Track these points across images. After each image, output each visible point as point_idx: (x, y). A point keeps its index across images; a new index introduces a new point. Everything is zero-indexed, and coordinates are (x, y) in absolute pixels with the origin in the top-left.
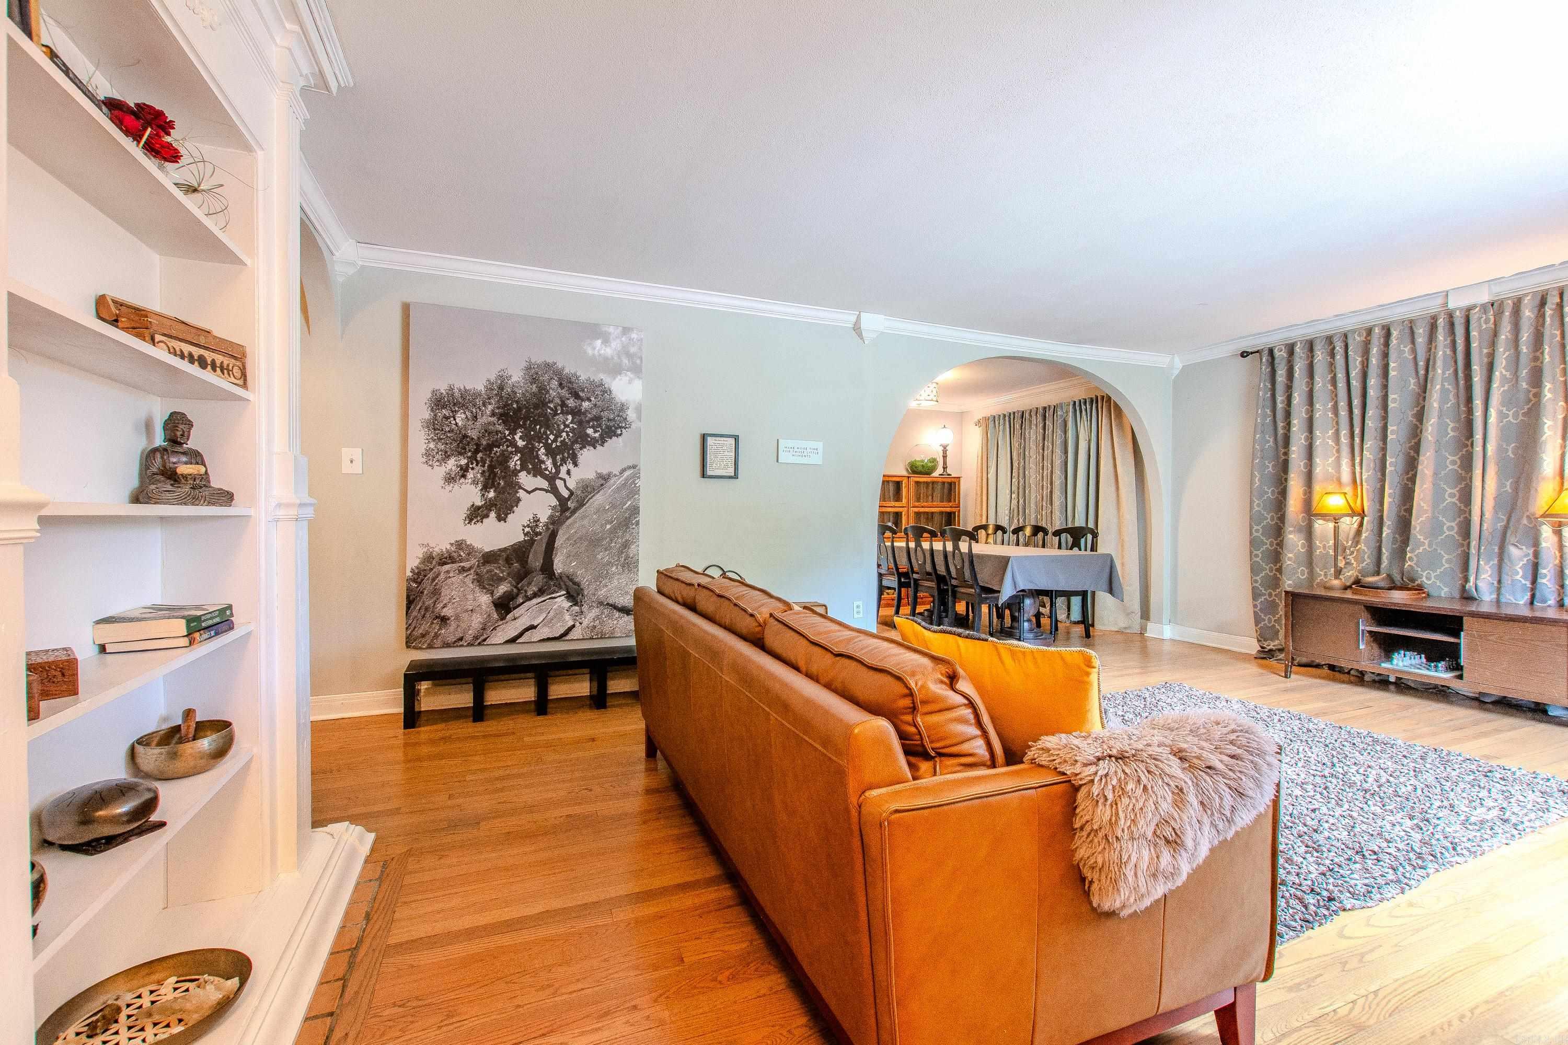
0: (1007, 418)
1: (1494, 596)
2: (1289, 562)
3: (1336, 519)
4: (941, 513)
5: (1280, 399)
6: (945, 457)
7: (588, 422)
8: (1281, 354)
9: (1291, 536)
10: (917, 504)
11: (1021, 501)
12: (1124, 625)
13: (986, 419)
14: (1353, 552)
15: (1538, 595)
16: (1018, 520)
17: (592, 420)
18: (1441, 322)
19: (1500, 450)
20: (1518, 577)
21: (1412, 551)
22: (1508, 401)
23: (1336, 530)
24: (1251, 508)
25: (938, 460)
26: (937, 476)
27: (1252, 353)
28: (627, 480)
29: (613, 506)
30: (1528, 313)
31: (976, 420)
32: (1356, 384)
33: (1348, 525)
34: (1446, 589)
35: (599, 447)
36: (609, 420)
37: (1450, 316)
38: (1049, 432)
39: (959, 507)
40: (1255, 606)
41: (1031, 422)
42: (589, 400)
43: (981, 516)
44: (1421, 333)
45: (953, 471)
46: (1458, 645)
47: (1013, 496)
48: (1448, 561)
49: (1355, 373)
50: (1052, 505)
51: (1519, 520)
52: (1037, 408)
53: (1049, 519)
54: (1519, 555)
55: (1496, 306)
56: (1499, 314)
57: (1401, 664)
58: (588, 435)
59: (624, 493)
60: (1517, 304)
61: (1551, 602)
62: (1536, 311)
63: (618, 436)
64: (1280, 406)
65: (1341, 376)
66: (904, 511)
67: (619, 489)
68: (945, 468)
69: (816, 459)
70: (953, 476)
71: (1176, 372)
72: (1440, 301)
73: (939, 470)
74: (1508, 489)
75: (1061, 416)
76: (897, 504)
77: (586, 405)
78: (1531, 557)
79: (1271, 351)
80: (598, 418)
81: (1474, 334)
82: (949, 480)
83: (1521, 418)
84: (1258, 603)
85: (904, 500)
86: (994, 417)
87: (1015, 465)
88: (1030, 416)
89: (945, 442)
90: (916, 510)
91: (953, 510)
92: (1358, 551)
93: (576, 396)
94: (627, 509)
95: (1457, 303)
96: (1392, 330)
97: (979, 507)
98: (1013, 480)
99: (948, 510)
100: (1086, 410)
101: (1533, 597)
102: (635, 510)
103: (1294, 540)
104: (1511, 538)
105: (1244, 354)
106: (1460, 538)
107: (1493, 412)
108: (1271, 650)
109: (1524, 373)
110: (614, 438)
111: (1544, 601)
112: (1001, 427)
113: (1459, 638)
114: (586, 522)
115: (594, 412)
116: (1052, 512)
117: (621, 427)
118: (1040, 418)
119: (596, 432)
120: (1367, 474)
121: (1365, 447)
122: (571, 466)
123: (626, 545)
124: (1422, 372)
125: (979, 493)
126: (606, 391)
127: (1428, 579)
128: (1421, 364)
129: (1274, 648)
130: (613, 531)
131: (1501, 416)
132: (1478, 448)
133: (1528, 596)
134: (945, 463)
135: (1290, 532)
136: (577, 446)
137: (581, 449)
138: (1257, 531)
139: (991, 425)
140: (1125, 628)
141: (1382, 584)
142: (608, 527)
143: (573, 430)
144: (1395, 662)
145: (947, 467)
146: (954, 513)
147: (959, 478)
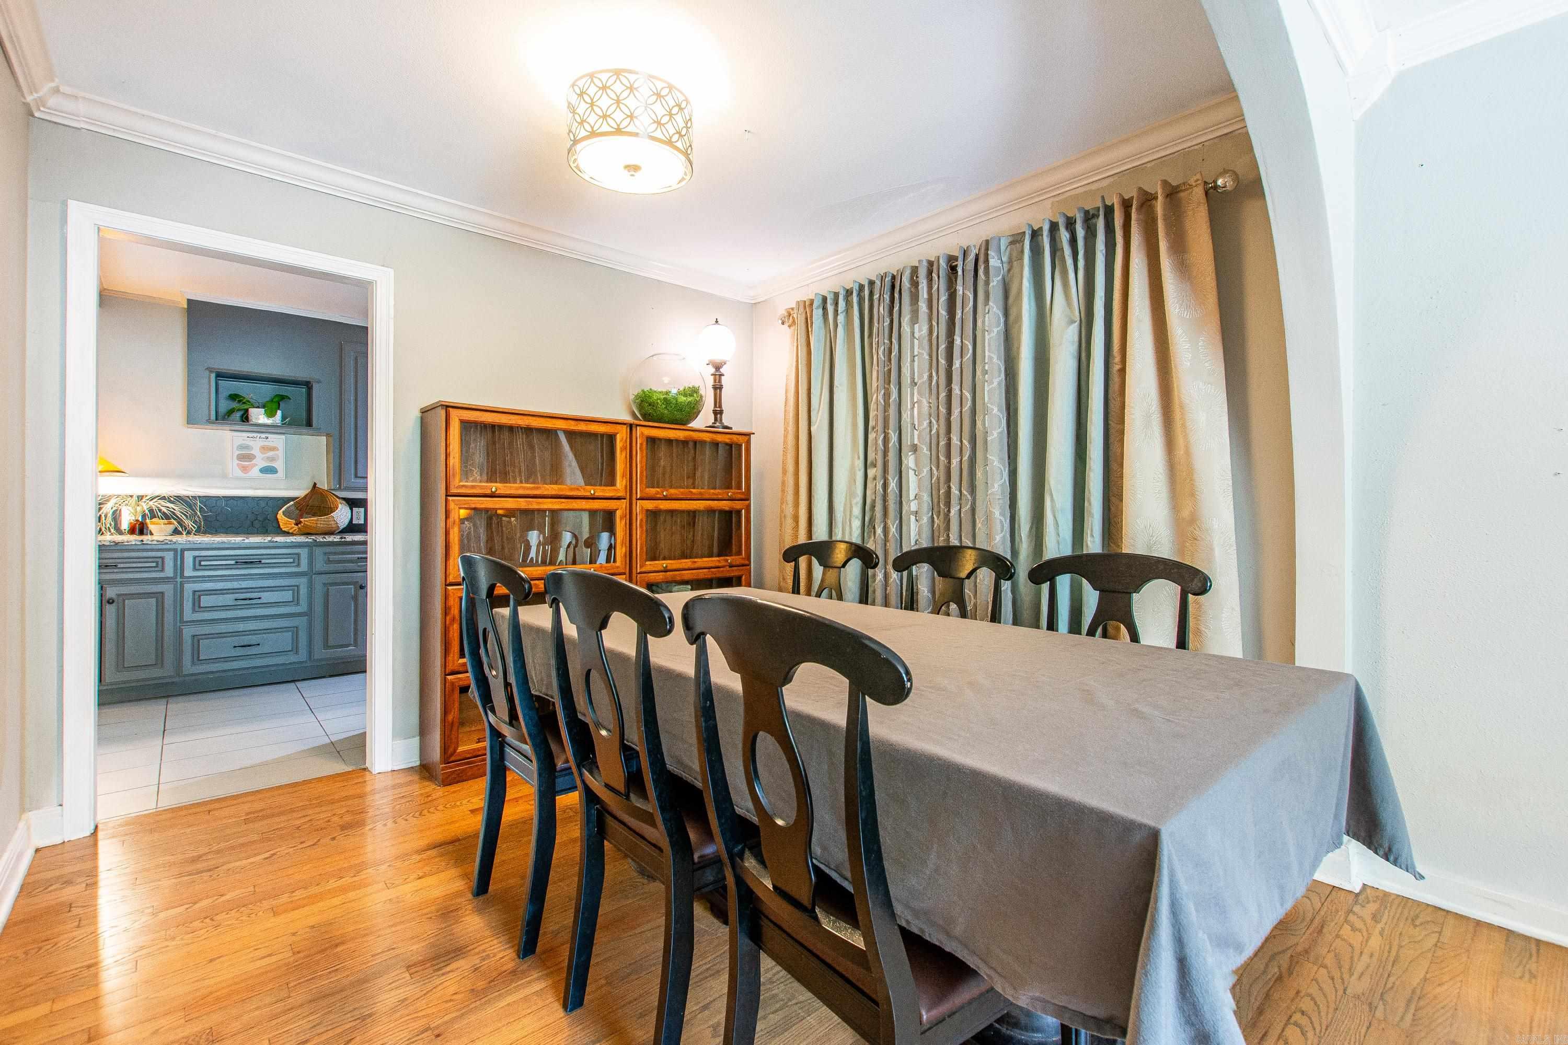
0: (855, 299)
4: (711, 511)
6: (718, 388)
10: (652, 491)
11: (893, 485)
13: (805, 307)
16: (886, 530)
25: (702, 392)
26: (702, 427)
31: (782, 311)
38: (963, 312)
39: (748, 499)
41: (915, 298)
43: (796, 518)
45: (733, 420)
47: (871, 472)
50: (973, 489)
52: (931, 264)
53: (967, 527)
66: (620, 508)
68: (718, 413)
70: (735, 429)
73: (704, 420)
75: (999, 269)
76: (608, 492)
82: (726, 438)
85: (621, 483)
86: (825, 299)
87: (876, 398)
88: (915, 284)
89: (718, 358)
90: (650, 505)
91: (737, 505)
97: (790, 497)
98: (871, 436)
99: (725, 505)
100: (1073, 241)
112: (841, 318)
116: (973, 510)
118: (941, 284)
125: (791, 468)
134: (718, 401)
139: (818, 313)
145: (721, 412)
146: (739, 512)
147: (748, 435)
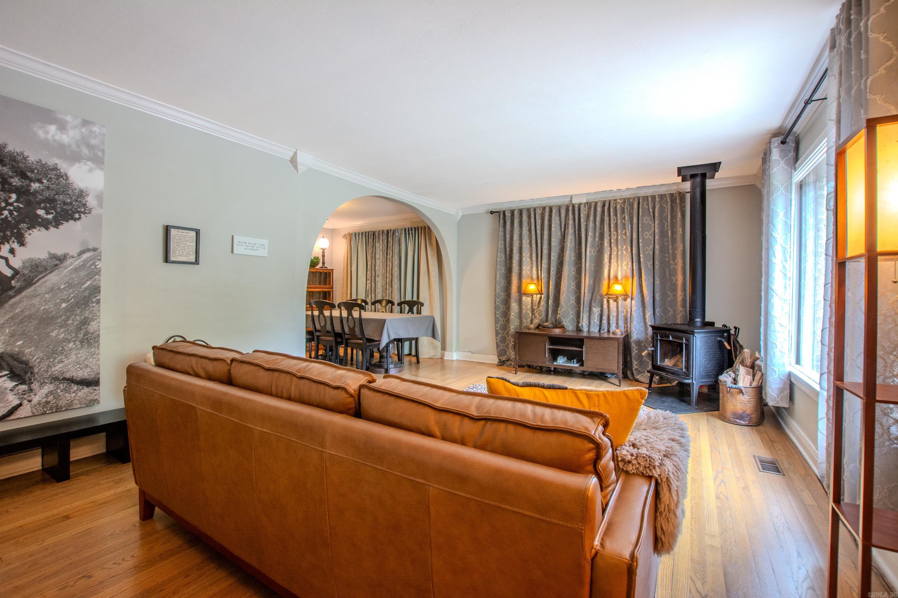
0: (364, 235)
1: (587, 329)
2: (512, 317)
3: (532, 295)
4: (319, 292)
5: (508, 236)
6: (323, 256)
7: (39, 203)
8: (508, 215)
9: (513, 304)
11: (373, 285)
12: (432, 354)
13: (350, 235)
14: (537, 312)
15: (602, 328)
16: (371, 297)
17: (43, 201)
18: (570, 208)
19: (590, 266)
20: (596, 321)
21: (560, 310)
22: (592, 246)
23: (532, 300)
24: (495, 290)
25: (320, 258)
26: (319, 268)
27: (495, 212)
28: (86, 261)
29: (70, 285)
30: (599, 209)
31: (343, 234)
32: (539, 232)
33: (536, 298)
34: (571, 327)
35: (52, 229)
36: (65, 203)
37: (573, 206)
38: (390, 244)
39: (332, 288)
40: (497, 339)
41: (379, 238)
42: (40, 181)
43: (347, 294)
44: (563, 212)
45: (328, 265)
46: (583, 351)
47: (368, 282)
48: (572, 314)
49: (538, 227)
50: (392, 287)
51: (596, 297)
52: (383, 231)
53: (390, 295)
54: (596, 311)
55: (588, 204)
56: (589, 208)
57: (561, 362)
58: (39, 216)
59: (83, 273)
60: (596, 204)
61: (606, 330)
62: (601, 208)
63: (75, 220)
64: (508, 240)
65: (533, 228)
67: (76, 270)
68: (323, 263)
69: (263, 253)
70: (328, 268)
71: (459, 218)
72: (569, 199)
73: (320, 265)
74: (592, 283)
75: (398, 236)
77: (35, 186)
78: (600, 312)
79: (504, 212)
80: (51, 201)
81: (582, 215)
82: (326, 271)
83: (596, 253)
84: (498, 338)
86: (356, 234)
87: (369, 263)
88: (379, 235)
89: (323, 248)
91: (329, 290)
92: (539, 311)
93: (23, 175)
94: (86, 289)
95: (575, 201)
96: (553, 209)
97: (345, 288)
98: (368, 272)
99: (326, 290)
100: (412, 234)
101: (600, 328)
102: (96, 290)
103: (514, 306)
104: (594, 304)
105: (492, 213)
106: (576, 304)
107: (588, 249)
108: (504, 361)
109: (597, 234)
110: (71, 222)
111: (604, 330)
112: (360, 240)
113: (583, 348)
114: (36, 301)
115: (47, 194)
116: (392, 292)
117: (79, 212)
118: (385, 237)
119: (48, 213)
120: (544, 275)
121: (543, 262)
122: (15, 245)
123: (85, 322)
124: (563, 230)
125: (345, 280)
126: (61, 176)
127: (566, 322)
128: (563, 226)
129: (505, 359)
130: (70, 310)
131: (590, 252)
132: (583, 265)
133: (598, 328)
134: (323, 260)
135: (513, 302)
136: (23, 226)
137: (29, 228)
138: (498, 302)
139: (354, 238)
140: (434, 356)
141: (550, 326)
142: (64, 305)
143: (18, 209)
144: (558, 361)
145: (324, 263)
146: (329, 292)
147: (333, 270)
